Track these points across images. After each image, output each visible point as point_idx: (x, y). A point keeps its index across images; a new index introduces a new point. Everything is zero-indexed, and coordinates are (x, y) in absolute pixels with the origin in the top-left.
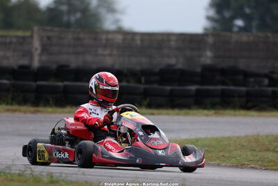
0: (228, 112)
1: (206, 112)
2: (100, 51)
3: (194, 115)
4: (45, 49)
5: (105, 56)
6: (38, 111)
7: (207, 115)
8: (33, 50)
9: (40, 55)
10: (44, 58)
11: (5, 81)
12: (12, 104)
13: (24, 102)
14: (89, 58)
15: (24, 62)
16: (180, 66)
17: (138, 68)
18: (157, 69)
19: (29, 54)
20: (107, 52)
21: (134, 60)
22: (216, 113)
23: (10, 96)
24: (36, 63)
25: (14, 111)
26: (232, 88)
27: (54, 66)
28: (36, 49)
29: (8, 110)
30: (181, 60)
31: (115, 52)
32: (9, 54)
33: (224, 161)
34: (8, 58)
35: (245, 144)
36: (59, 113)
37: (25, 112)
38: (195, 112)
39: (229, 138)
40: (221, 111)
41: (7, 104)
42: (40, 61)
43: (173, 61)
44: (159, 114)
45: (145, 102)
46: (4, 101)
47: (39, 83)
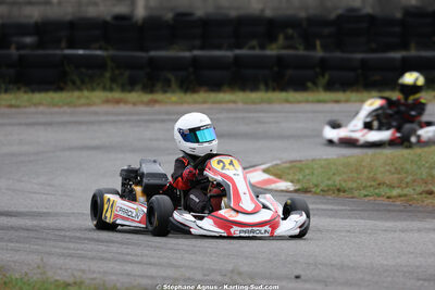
6: (155, 101)
11: (99, 52)
12: (111, 90)
13: (130, 85)
16: (368, 10)
17: (303, 14)
18: (333, 16)
23: (108, 75)
25: (118, 102)
27: (169, 15)
29: (107, 101)
36: (188, 103)
37: (134, 104)
41: (104, 89)
42: (147, 7)
43: (356, 2)
44: (347, 101)
45: (323, 81)
46: (98, 84)
47: (153, 53)
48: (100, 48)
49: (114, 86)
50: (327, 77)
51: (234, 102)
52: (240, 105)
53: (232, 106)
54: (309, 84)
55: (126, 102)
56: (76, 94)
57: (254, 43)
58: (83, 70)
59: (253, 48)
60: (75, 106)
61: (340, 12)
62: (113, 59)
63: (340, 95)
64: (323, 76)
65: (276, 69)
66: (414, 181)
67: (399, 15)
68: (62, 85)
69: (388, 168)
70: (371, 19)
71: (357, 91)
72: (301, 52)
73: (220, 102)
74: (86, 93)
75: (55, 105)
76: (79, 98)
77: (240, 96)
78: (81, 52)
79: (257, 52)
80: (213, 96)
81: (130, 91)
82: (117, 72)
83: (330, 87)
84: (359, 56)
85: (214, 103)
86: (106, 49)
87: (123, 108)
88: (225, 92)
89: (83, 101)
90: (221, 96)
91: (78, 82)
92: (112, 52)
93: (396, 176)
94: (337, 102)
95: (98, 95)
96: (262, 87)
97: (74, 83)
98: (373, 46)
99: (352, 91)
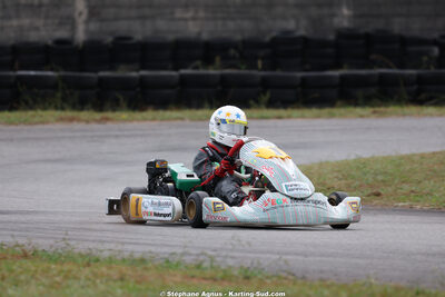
0: (392, 109)
1: (359, 110)
2: (179, 14)
3: (342, 116)
4: (94, 13)
5: (186, 20)
6: (107, 119)
7: (362, 116)
8: (76, 14)
9: (87, 22)
10: (93, 26)
11: (50, 73)
12: (63, 109)
13: (81, 104)
14: (162, 24)
15: (62, 34)
16: (301, 32)
17: (238, 37)
18: (267, 39)
19: (70, 21)
20: (190, 14)
21: (231, 25)
22: (374, 112)
23: (59, 95)
24: (81, 36)
25: (71, 120)
26: (396, 71)
27: (109, 39)
28: (80, 14)
29: (61, 119)
30: (304, 23)
31: (201, 14)
32: (40, 22)
33: (418, 201)
34: (37, 29)
35: (436, 167)
36: (138, 120)
37: (87, 122)
38: (342, 111)
39: (409, 158)
40: (382, 109)
41: (56, 108)
42: (87, 31)
43: (291, 25)
44: (289, 117)
45: (265, 98)
46: (50, 104)
47: (102, 74)
48: (52, 70)
49: (65, 105)
50: (268, 95)
51: (182, 119)
52: (187, 122)
53: (179, 122)
54: (252, 102)
55: (79, 120)
56: (31, 113)
57: (198, 63)
58: (36, 91)
59: (196, 68)
60: (30, 124)
61: (274, 34)
62: (64, 79)
63: (282, 112)
64: (264, 93)
65: (219, 88)
66: (361, 186)
67: (332, 37)
68: (15, 105)
69: (335, 174)
70: (305, 41)
71: (298, 107)
72: (243, 72)
73: (169, 119)
74: (40, 112)
75: (11, 123)
76: (34, 116)
77: (187, 113)
78: (32, 73)
79: (202, 71)
80: (161, 113)
81: (82, 109)
82: (67, 92)
83: (271, 104)
84: (300, 74)
85: (162, 120)
86: (57, 71)
87: (76, 125)
88: (171, 109)
89: (36, 119)
90: (168, 114)
91: (31, 102)
92: (62, 73)
93: (343, 182)
94: (280, 118)
95: (51, 114)
96: (207, 105)
97: (27, 103)
98: (308, 66)
99: (293, 108)
